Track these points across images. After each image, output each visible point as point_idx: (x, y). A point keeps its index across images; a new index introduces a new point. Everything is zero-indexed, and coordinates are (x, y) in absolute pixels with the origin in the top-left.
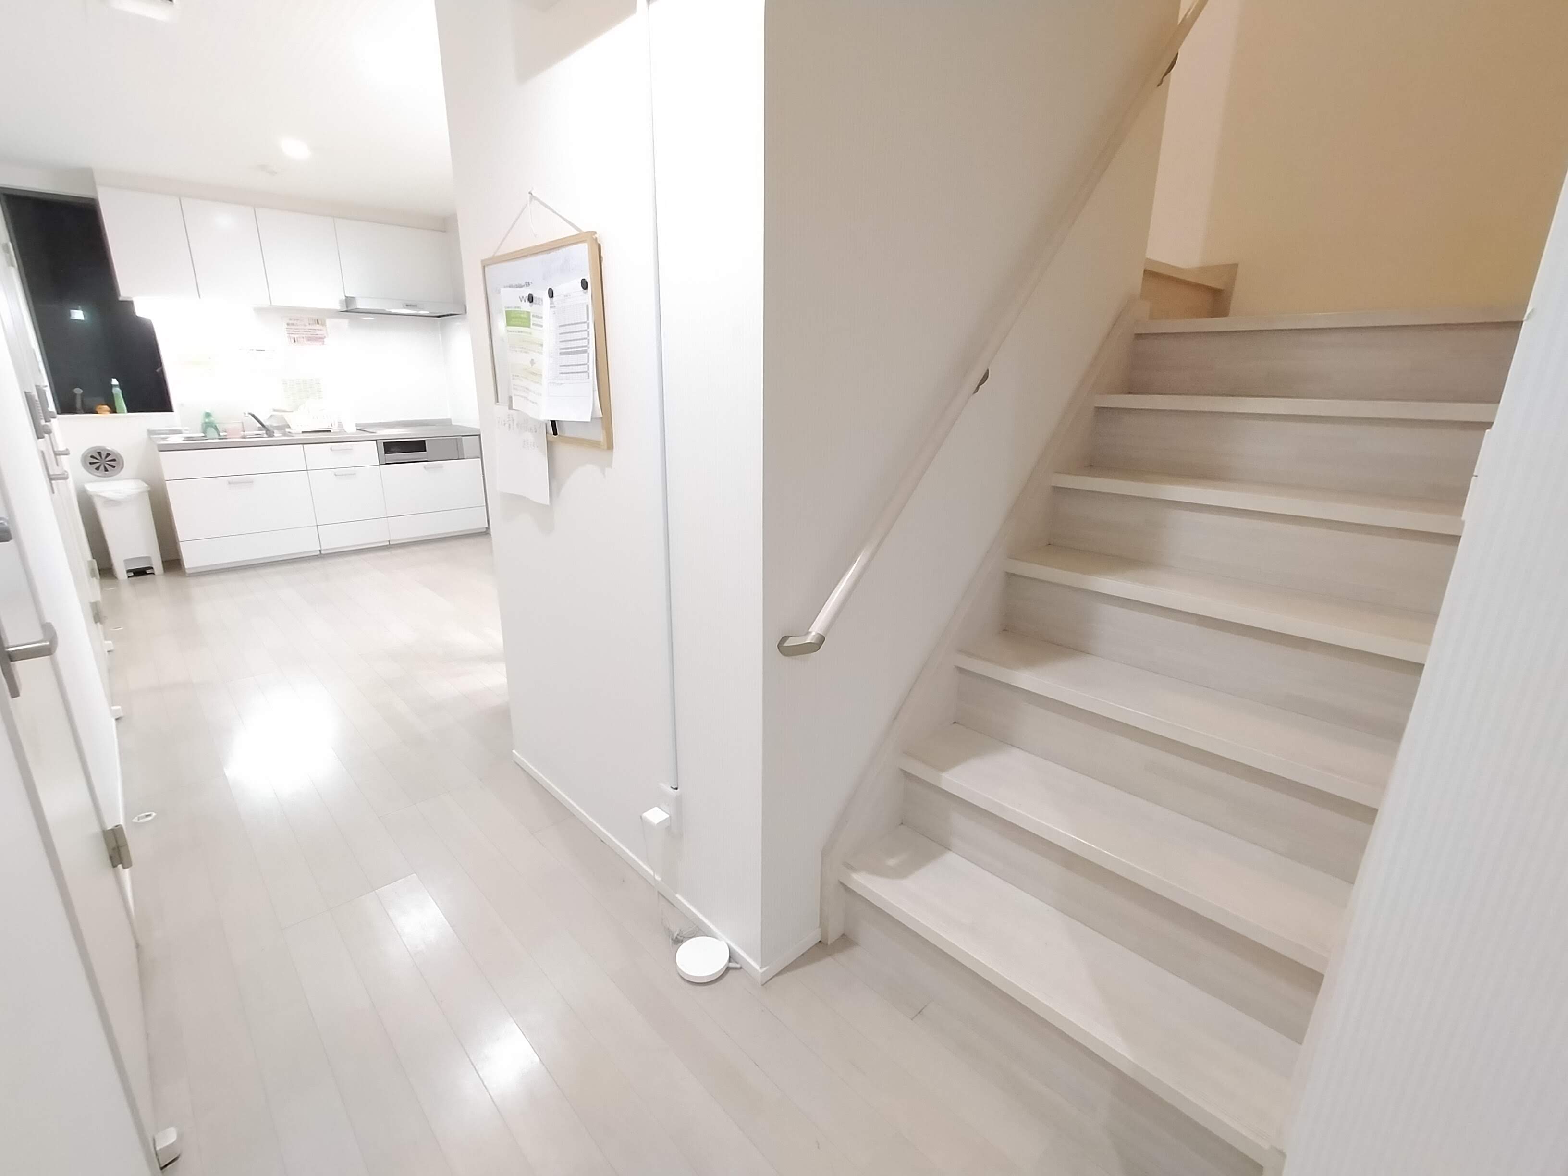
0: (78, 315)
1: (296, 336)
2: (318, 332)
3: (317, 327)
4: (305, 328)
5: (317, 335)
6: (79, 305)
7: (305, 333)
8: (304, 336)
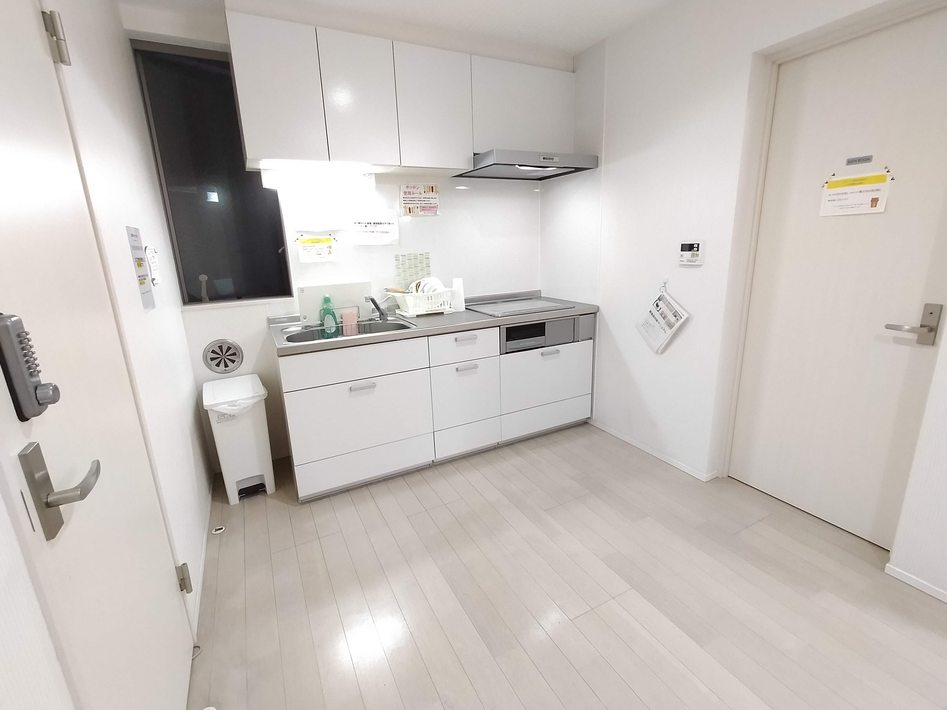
0: (214, 197)
1: (411, 206)
2: (432, 201)
3: (431, 195)
4: (420, 196)
5: (431, 204)
6: (215, 186)
7: (420, 202)
8: (419, 206)
